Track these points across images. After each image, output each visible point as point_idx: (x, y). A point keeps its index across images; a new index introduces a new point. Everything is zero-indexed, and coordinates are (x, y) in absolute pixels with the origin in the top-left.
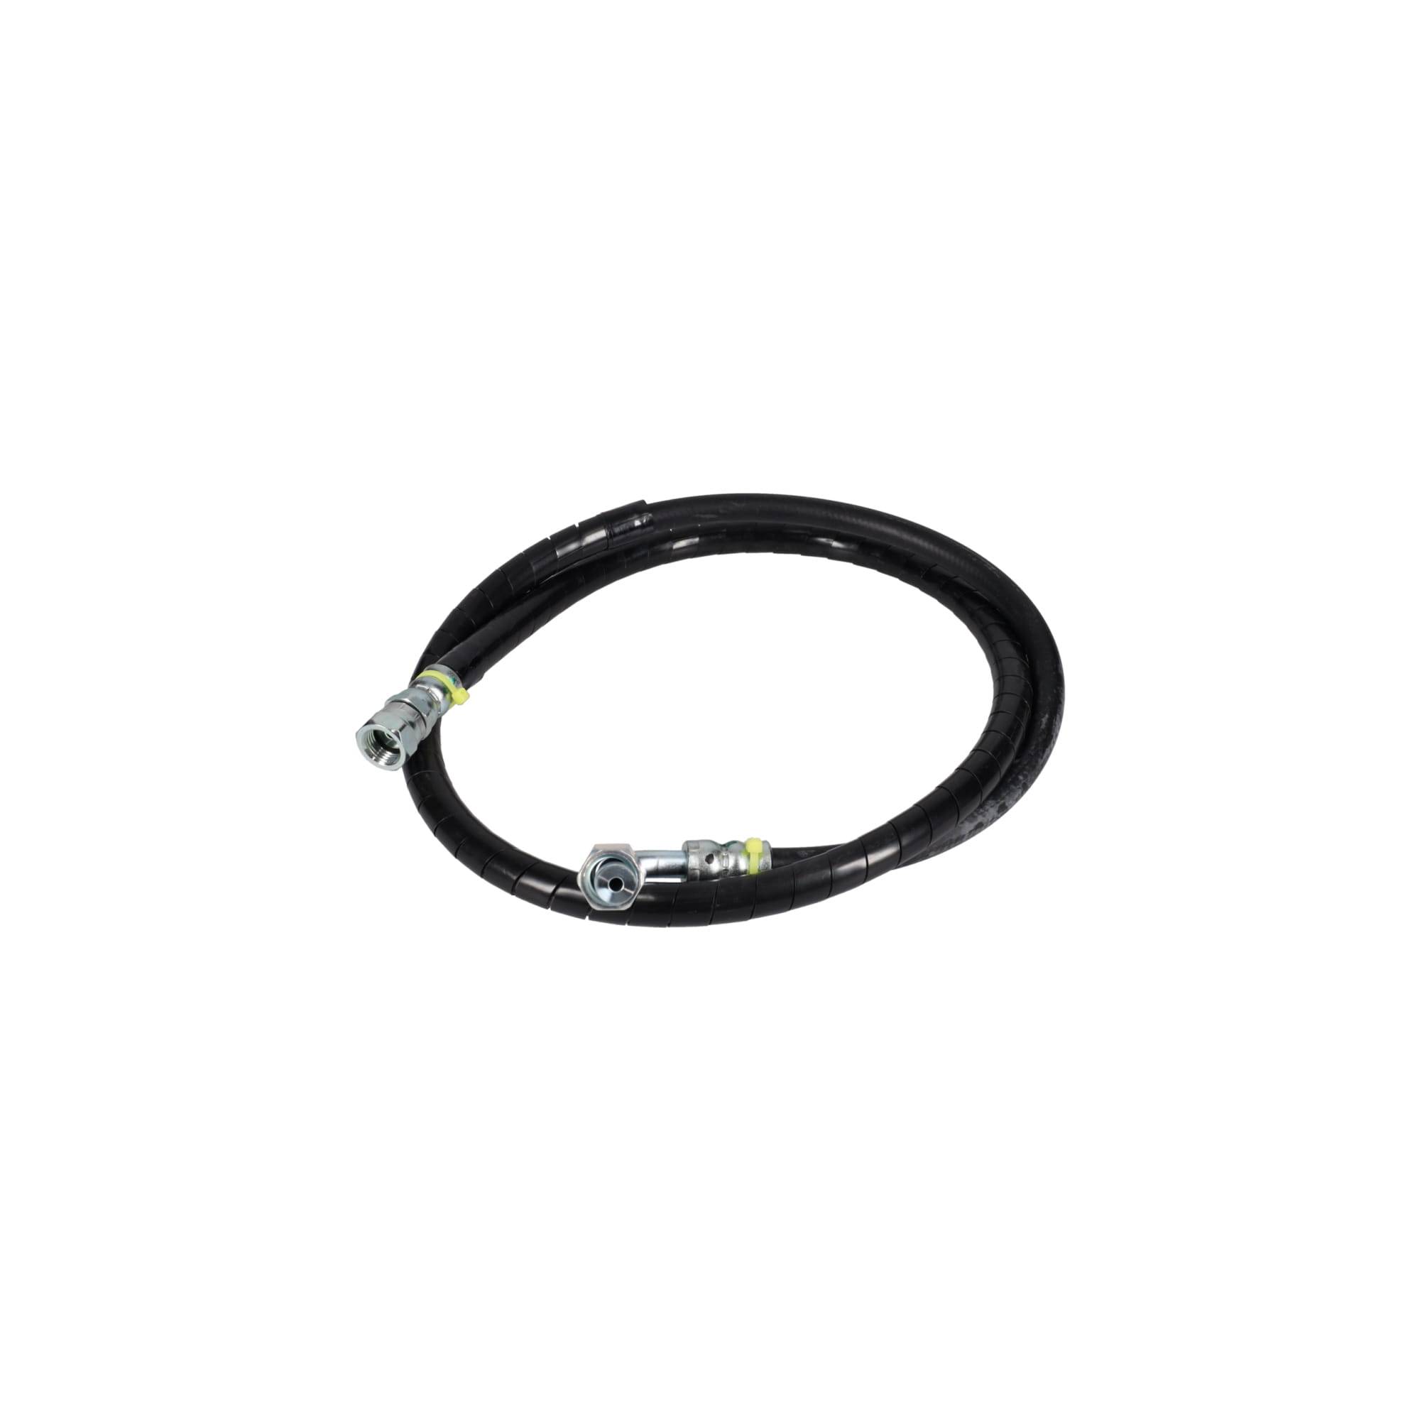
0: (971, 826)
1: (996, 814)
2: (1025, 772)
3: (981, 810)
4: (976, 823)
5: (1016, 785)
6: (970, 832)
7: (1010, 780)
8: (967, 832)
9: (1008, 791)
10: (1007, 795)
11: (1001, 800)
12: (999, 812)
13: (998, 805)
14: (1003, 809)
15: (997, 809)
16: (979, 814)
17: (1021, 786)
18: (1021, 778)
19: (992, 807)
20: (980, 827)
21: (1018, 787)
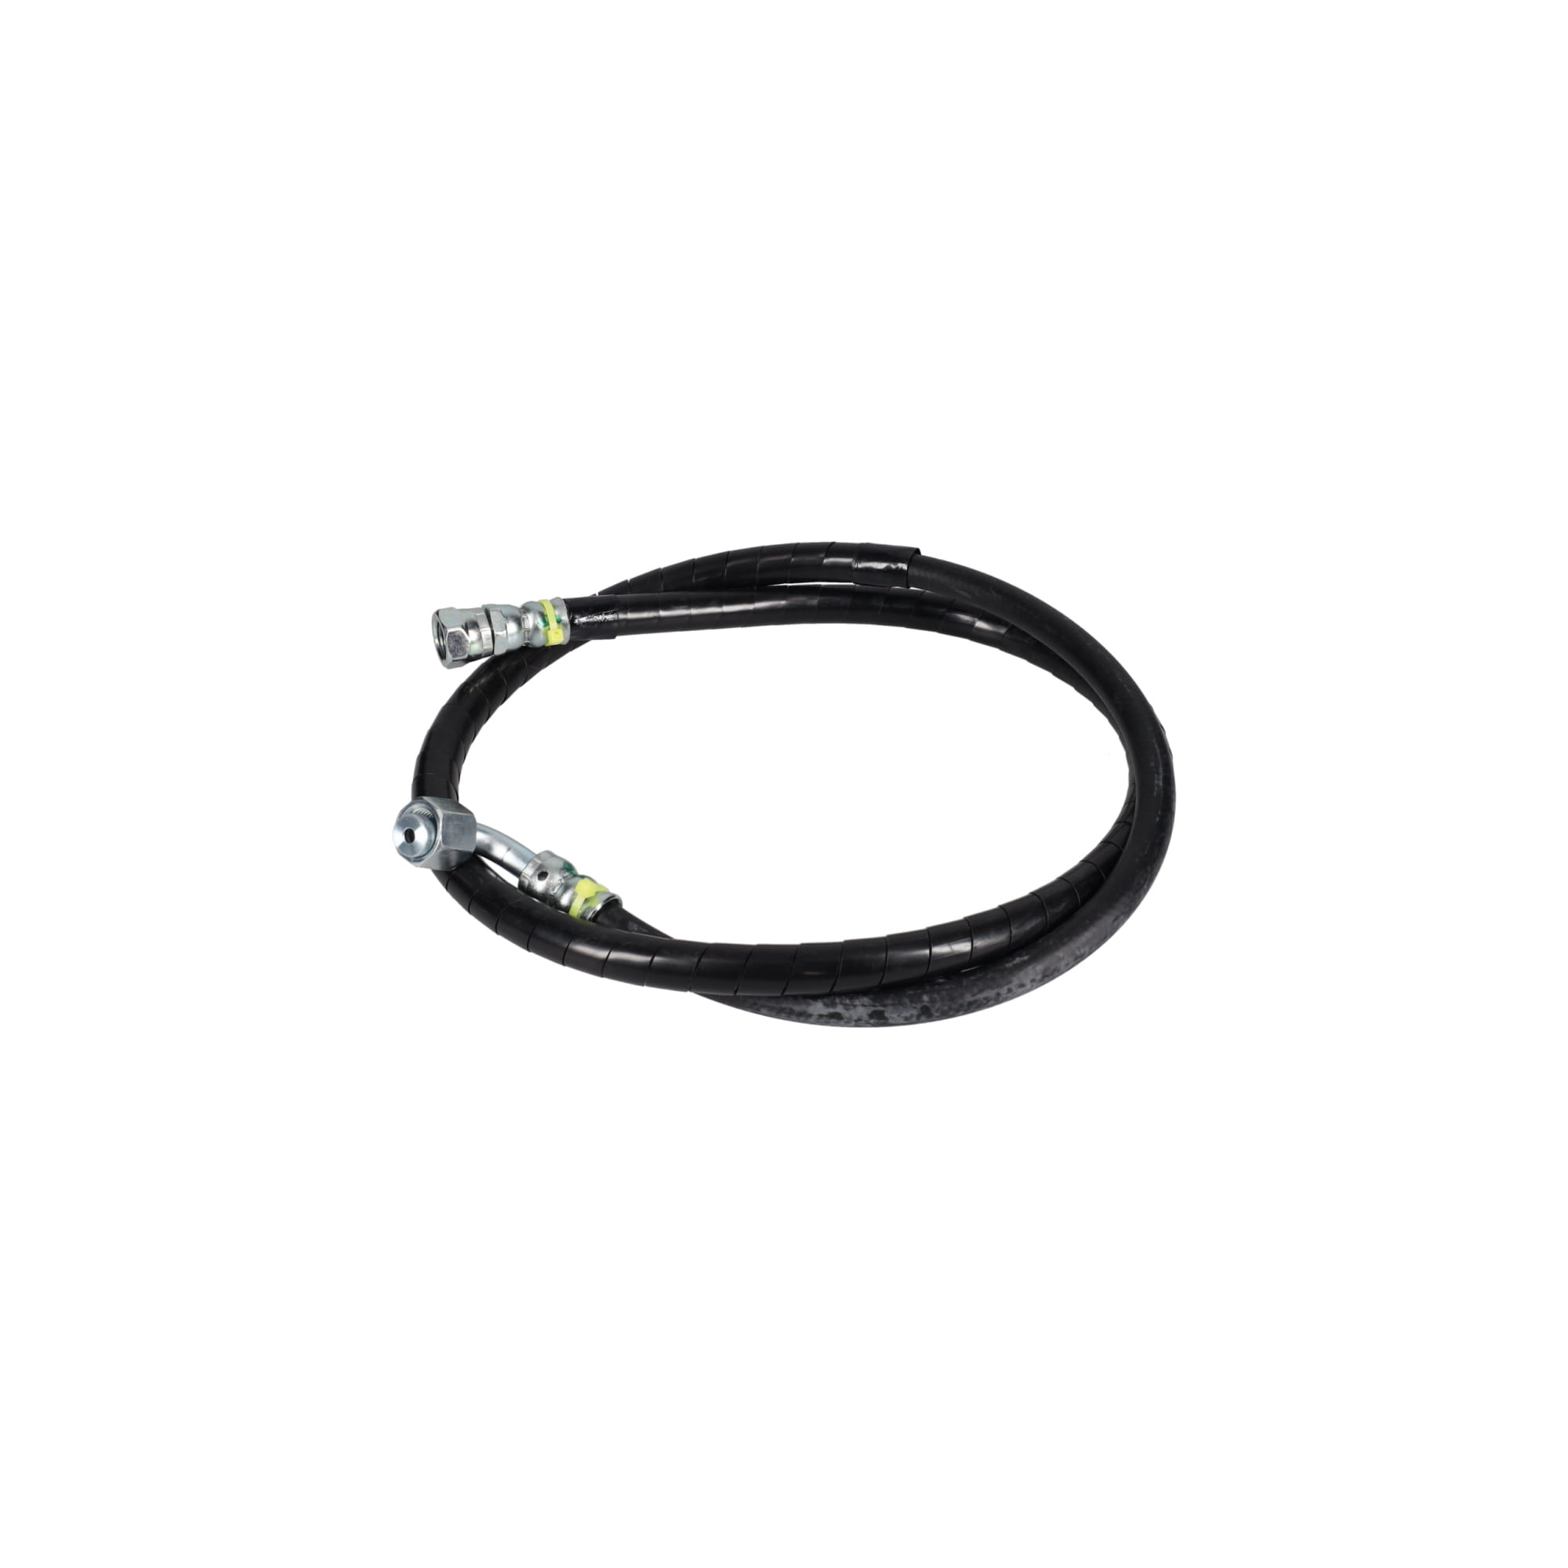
0: (825, 1011)
1: (865, 1017)
2: (936, 996)
3: (848, 1001)
4: (832, 1010)
5: (912, 1002)
6: (821, 1016)
7: (911, 992)
8: (816, 1014)
9: (896, 1002)
10: (892, 1005)
11: (880, 1006)
12: (871, 1016)
13: (873, 1009)
14: (879, 1019)
15: (870, 1012)
16: (841, 1003)
17: (919, 1006)
18: (926, 998)
19: (863, 1005)
20: (835, 1019)
21: (914, 1005)
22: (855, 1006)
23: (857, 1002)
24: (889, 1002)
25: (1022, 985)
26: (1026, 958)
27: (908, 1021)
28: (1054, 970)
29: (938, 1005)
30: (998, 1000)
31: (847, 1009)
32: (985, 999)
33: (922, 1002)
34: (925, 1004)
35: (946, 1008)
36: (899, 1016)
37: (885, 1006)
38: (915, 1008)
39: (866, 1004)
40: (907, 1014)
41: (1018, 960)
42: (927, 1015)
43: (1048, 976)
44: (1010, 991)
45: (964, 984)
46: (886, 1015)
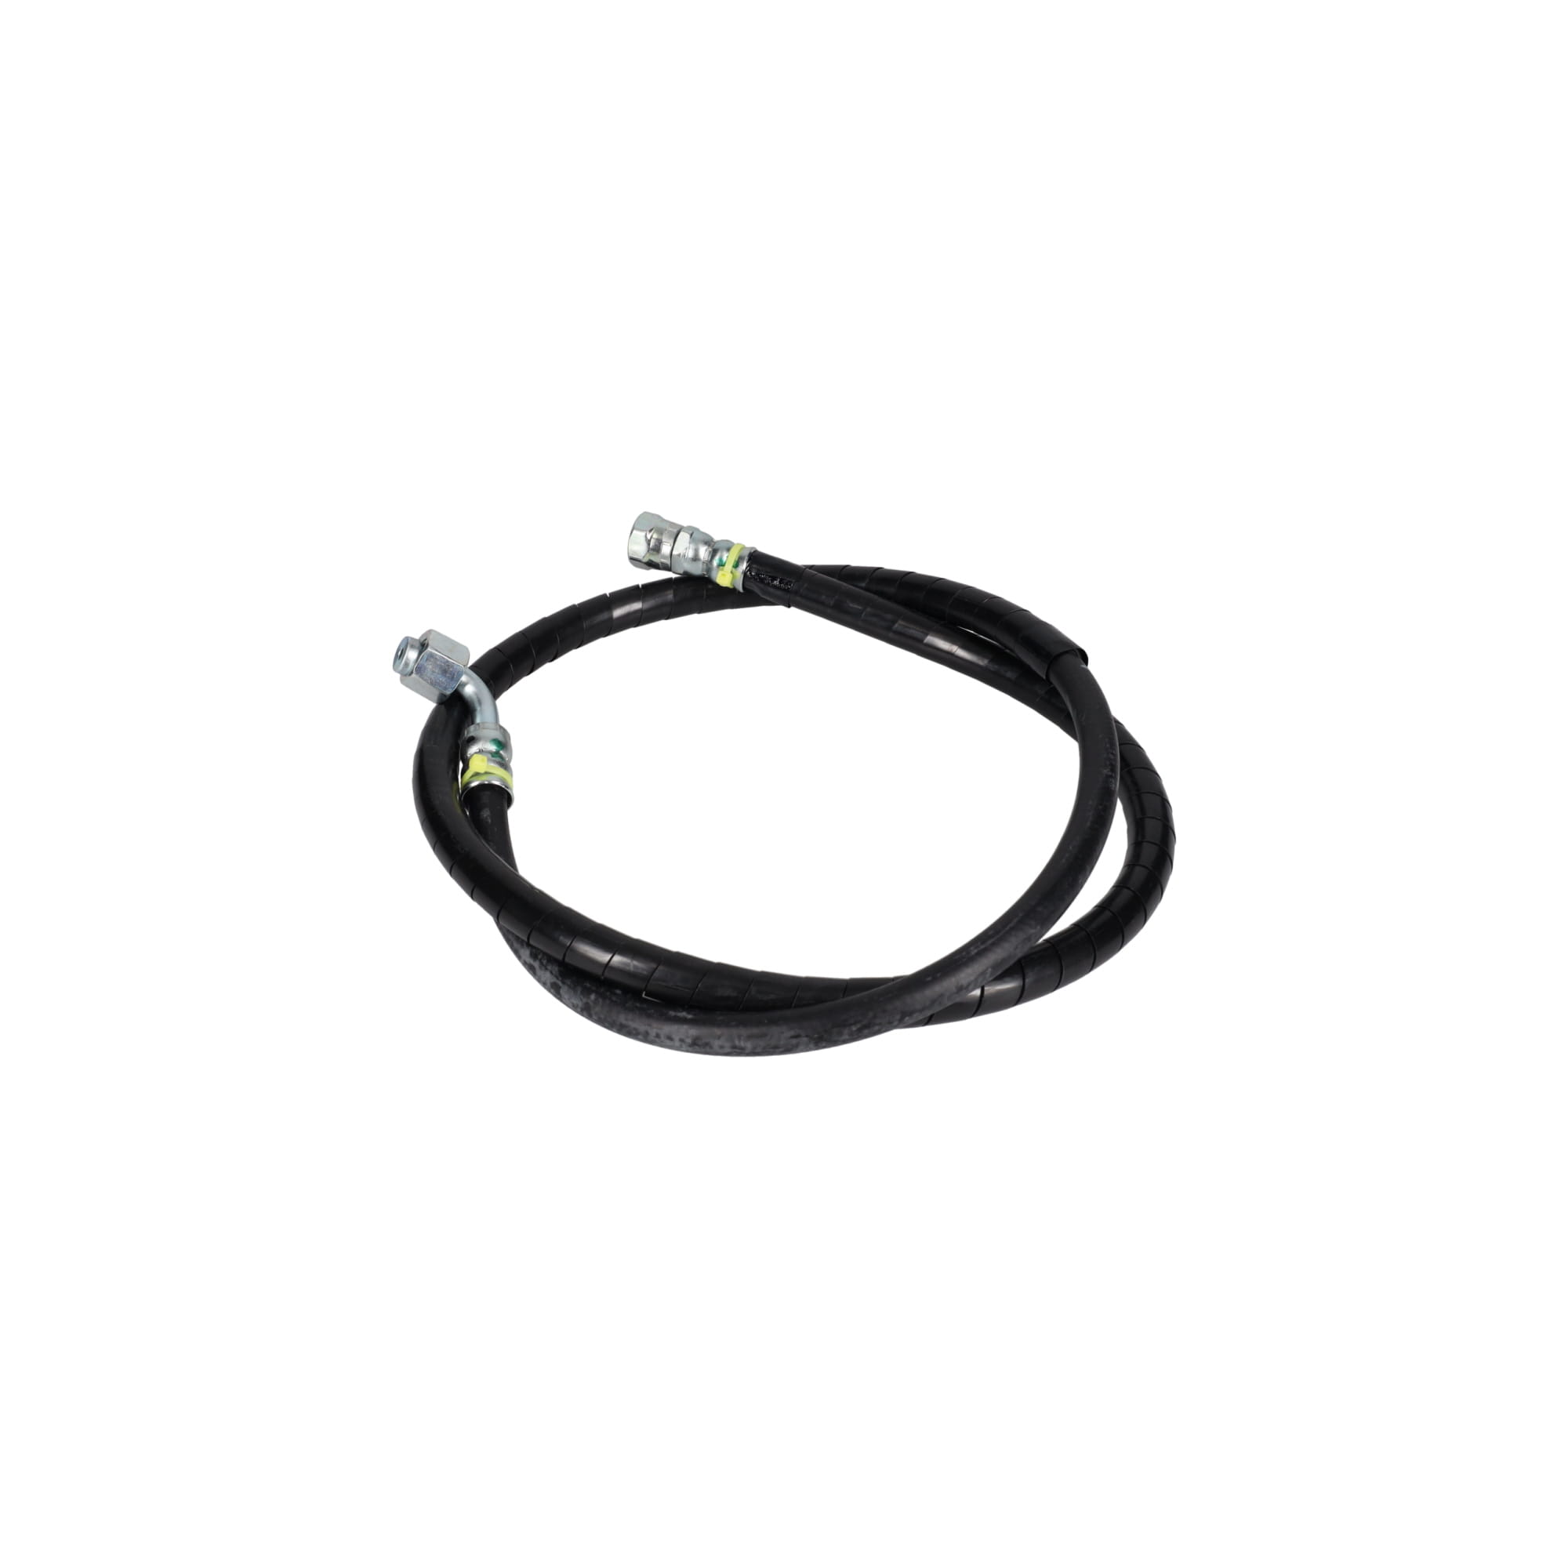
0: (530, 960)
2: (598, 1001)
3: (545, 963)
5: (580, 994)
6: (528, 963)
22: (546, 969)
23: (549, 967)
24: (568, 982)
25: (670, 1038)
26: (690, 1016)
27: (574, 1007)
28: (707, 1044)
29: (597, 1009)
30: (646, 1038)
31: (540, 968)
32: (635, 1029)
33: (589, 998)
34: (589, 1001)
35: (602, 1016)
36: (569, 999)
37: (563, 983)
38: (581, 1000)
39: (554, 972)
40: (575, 1002)
41: (683, 1014)
42: (586, 1011)
43: (698, 1046)
44: (658, 1036)
45: (627, 1005)
46: (561, 991)
